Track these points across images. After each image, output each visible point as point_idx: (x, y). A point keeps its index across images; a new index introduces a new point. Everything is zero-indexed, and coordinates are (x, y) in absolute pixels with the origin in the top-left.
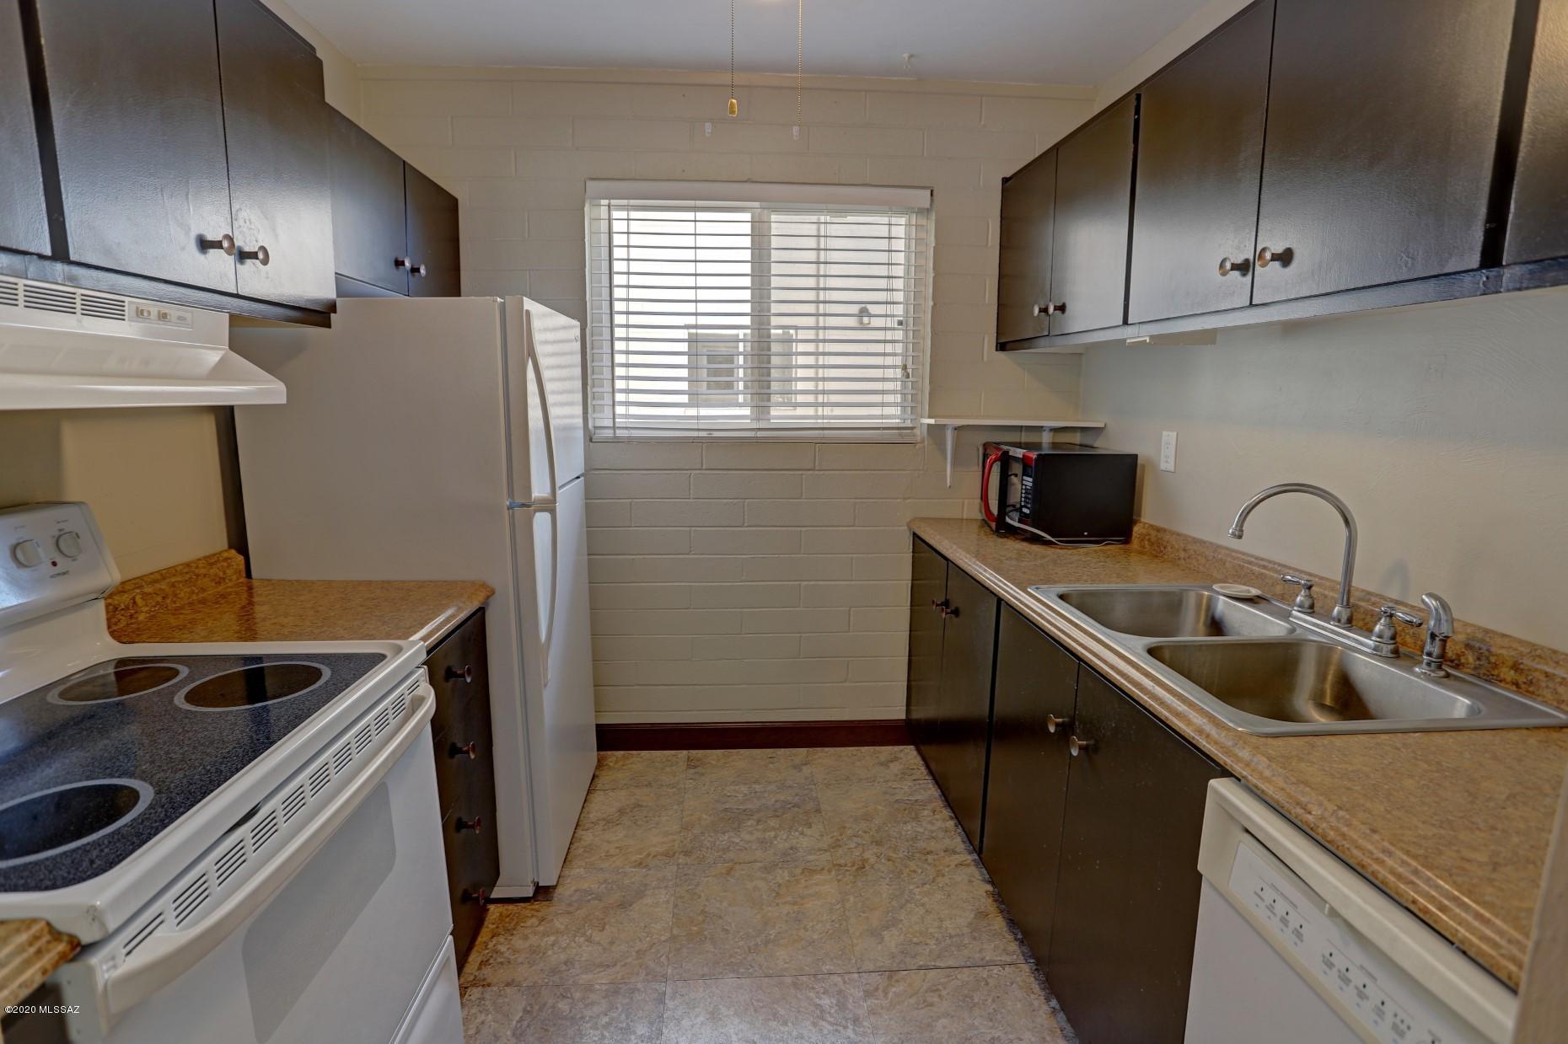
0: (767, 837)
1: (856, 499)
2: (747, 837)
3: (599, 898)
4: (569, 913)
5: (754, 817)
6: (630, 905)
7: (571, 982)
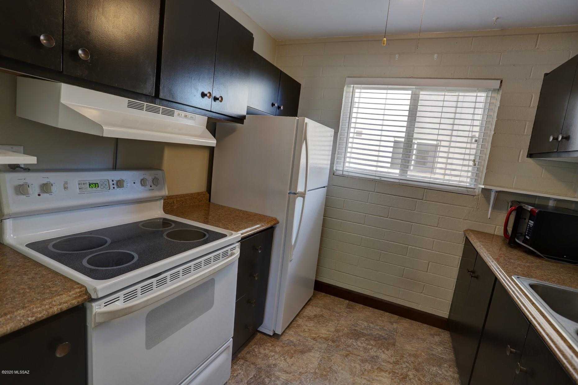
0: (368, 348)
1: (440, 215)
2: (360, 344)
3: (295, 345)
4: (282, 347)
5: (366, 337)
6: (305, 353)
7: (273, 373)
